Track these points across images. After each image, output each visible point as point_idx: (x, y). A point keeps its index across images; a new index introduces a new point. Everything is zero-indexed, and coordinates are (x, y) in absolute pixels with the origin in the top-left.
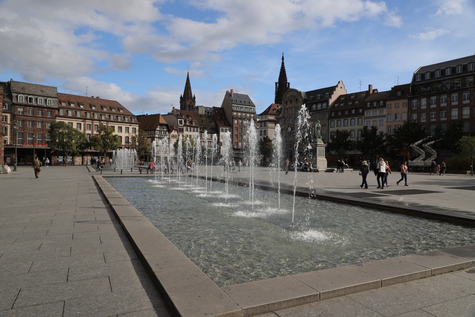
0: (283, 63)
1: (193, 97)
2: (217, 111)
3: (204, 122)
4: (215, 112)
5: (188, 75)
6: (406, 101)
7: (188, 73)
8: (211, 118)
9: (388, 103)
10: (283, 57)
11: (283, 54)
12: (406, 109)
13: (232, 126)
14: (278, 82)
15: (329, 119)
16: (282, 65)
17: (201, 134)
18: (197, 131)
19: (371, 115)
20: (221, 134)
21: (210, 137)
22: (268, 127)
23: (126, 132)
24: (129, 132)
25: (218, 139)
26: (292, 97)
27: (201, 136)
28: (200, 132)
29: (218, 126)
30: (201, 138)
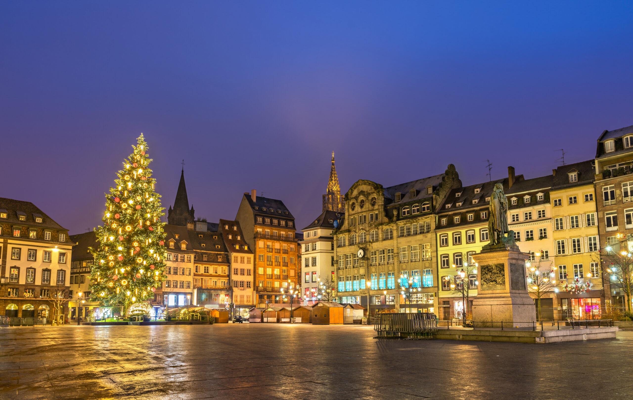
1: (190, 209)
2: (227, 227)
3: (203, 246)
4: (224, 228)
7: (183, 171)
8: (215, 238)
9: (553, 195)
13: (253, 251)
15: (437, 232)
17: (197, 267)
20: (234, 265)
21: (214, 272)
22: (319, 251)
23: (44, 261)
24: (51, 261)
25: (229, 276)
26: (364, 195)
27: (196, 269)
28: (195, 263)
29: (228, 252)
30: (196, 273)
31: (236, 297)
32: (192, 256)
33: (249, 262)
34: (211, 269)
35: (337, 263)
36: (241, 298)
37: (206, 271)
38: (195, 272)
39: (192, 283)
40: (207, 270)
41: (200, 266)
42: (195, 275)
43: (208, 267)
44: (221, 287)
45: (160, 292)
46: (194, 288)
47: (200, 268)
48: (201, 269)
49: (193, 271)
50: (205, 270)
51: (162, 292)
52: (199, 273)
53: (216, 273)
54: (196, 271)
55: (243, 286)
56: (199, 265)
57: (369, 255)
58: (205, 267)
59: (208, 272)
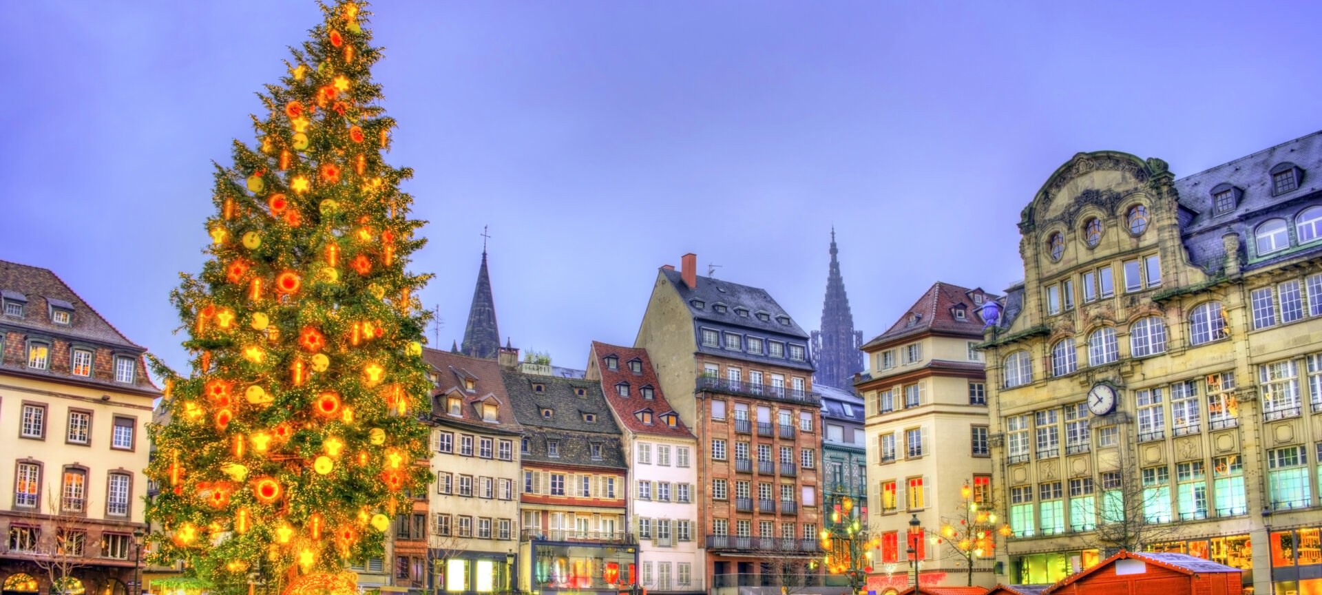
0: (834, 265)
2: (613, 365)
3: (547, 414)
4: (605, 367)
5: (484, 260)
7: (485, 254)
8: (581, 393)
10: (833, 245)
11: (833, 233)
13: (694, 432)
14: (819, 329)
16: (831, 272)
17: (529, 475)
18: (506, 457)
20: (639, 471)
21: (580, 493)
22: (932, 408)
23: (70, 440)
24: (89, 441)
25: (623, 504)
26: (1100, 204)
27: (529, 482)
28: (524, 464)
29: (621, 434)
30: (529, 494)
31: (649, 566)
32: (517, 443)
33: (683, 463)
34: (573, 485)
35: (1002, 445)
36: (663, 571)
37: (557, 488)
38: (524, 492)
39: (515, 523)
40: (561, 485)
41: (537, 475)
42: (524, 500)
43: (561, 478)
44: (602, 537)
45: (422, 551)
46: (523, 539)
47: (537, 480)
48: (541, 483)
49: (520, 487)
50: (554, 485)
51: (427, 551)
52: (534, 495)
53: (587, 494)
54: (528, 489)
55: (666, 536)
56: (535, 470)
57: (1129, 404)
58: (554, 477)
59: (561, 492)
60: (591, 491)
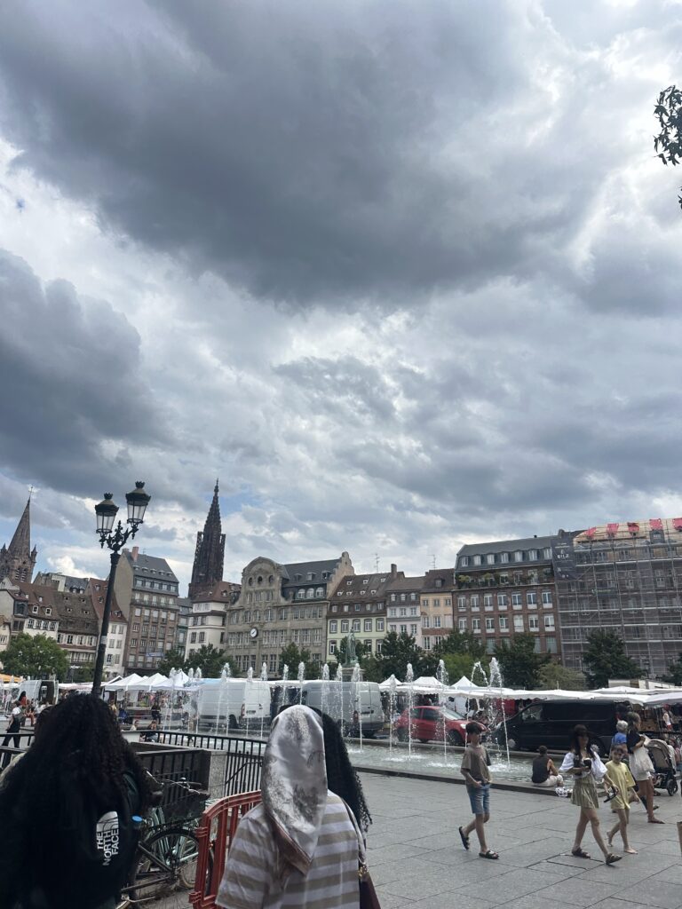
0: (216, 499)
1: (31, 550)
2: (97, 588)
3: (70, 610)
4: (93, 588)
5: (28, 505)
6: (449, 596)
7: (29, 501)
8: (83, 601)
9: (423, 597)
11: (217, 481)
12: (450, 610)
14: (203, 531)
15: (327, 618)
17: (60, 636)
18: (52, 629)
19: (398, 615)
21: (78, 643)
22: (210, 626)
25: (95, 648)
26: (262, 573)
28: (59, 631)
29: (98, 619)
32: (57, 625)
34: (76, 640)
35: (227, 641)
36: (106, 675)
40: (72, 640)
43: (72, 637)
44: (84, 661)
48: (64, 639)
50: (69, 640)
53: (81, 643)
55: (110, 661)
56: (62, 634)
57: (261, 635)
58: (69, 637)
59: (71, 643)
60: (83, 642)
